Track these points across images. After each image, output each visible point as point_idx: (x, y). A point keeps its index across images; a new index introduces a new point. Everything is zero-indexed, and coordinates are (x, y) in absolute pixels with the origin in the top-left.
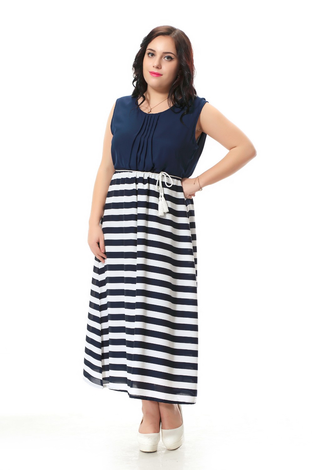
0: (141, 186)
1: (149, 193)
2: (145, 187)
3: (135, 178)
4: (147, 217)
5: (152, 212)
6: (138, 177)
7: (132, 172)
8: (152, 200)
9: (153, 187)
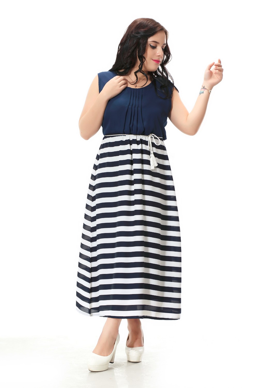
0: (135, 146)
1: (142, 152)
2: (139, 147)
3: (129, 140)
4: (142, 172)
5: (146, 167)
6: (131, 139)
7: (125, 136)
8: (145, 157)
9: (144, 147)
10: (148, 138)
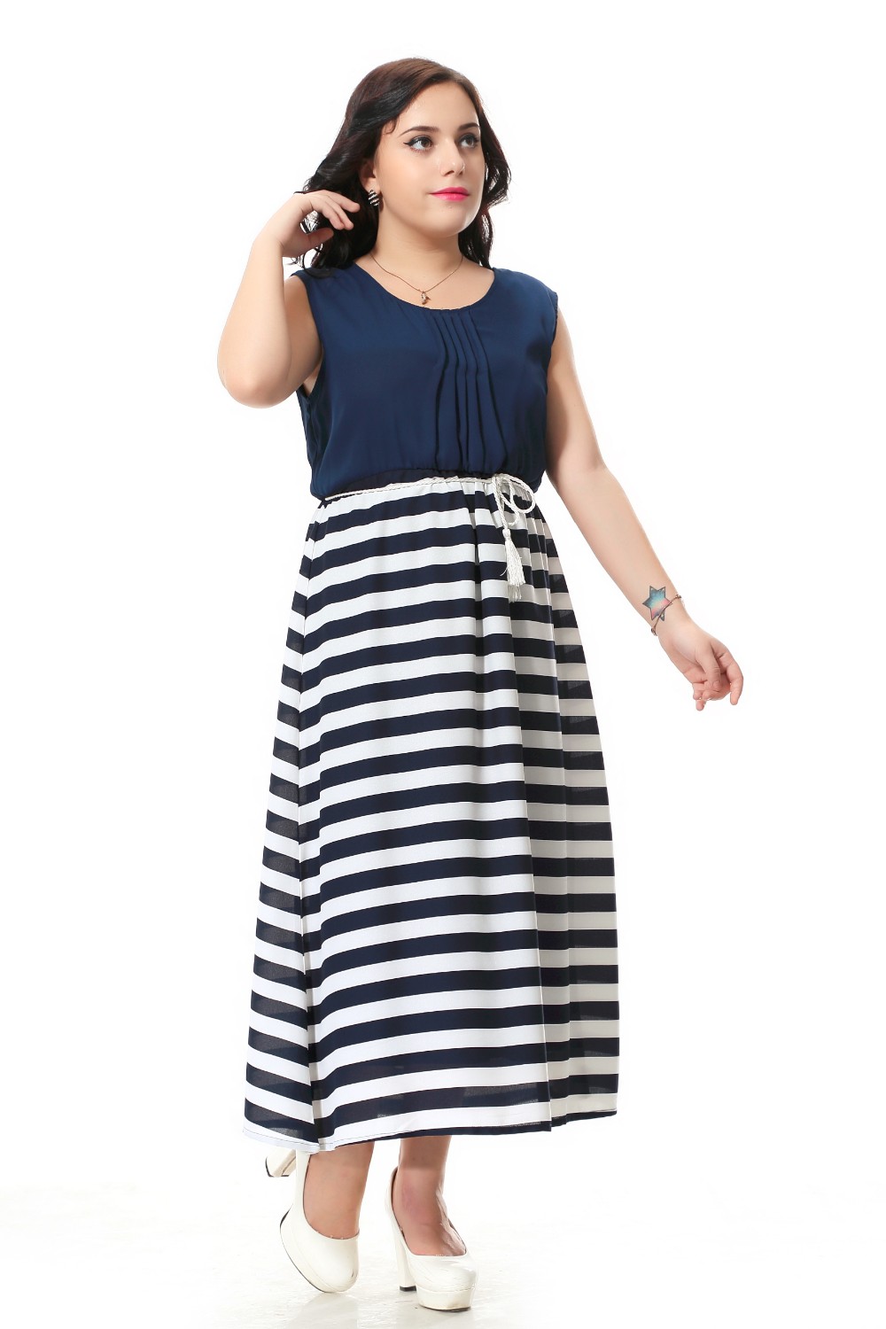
10: (492, 486)
